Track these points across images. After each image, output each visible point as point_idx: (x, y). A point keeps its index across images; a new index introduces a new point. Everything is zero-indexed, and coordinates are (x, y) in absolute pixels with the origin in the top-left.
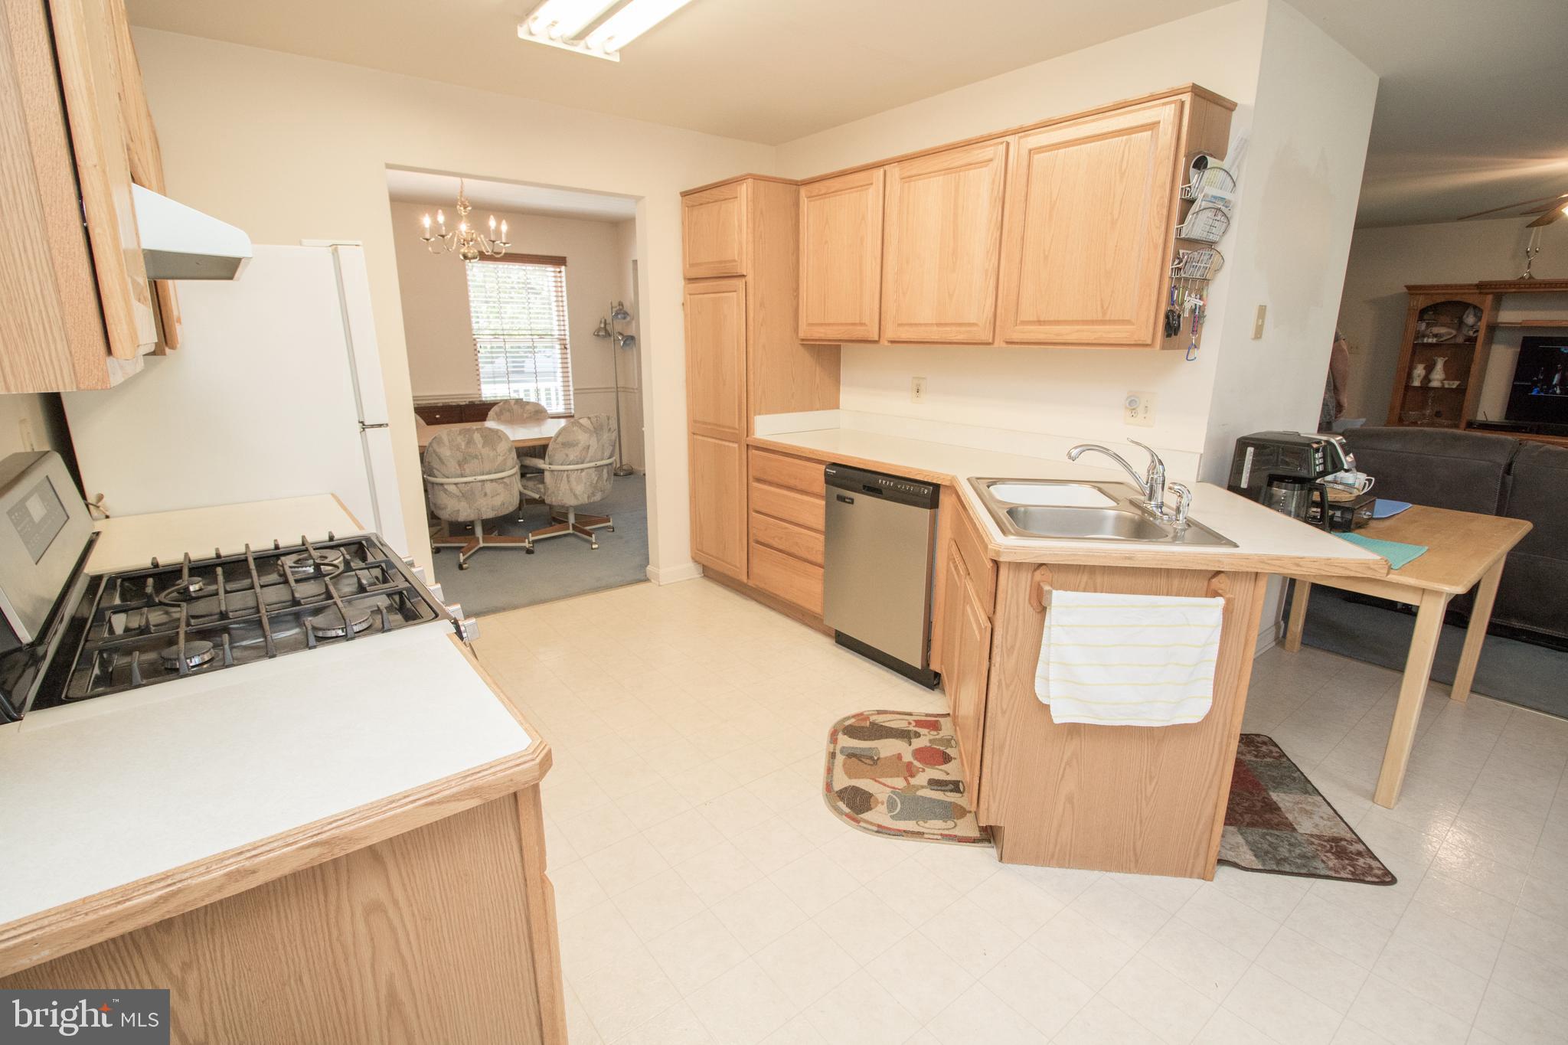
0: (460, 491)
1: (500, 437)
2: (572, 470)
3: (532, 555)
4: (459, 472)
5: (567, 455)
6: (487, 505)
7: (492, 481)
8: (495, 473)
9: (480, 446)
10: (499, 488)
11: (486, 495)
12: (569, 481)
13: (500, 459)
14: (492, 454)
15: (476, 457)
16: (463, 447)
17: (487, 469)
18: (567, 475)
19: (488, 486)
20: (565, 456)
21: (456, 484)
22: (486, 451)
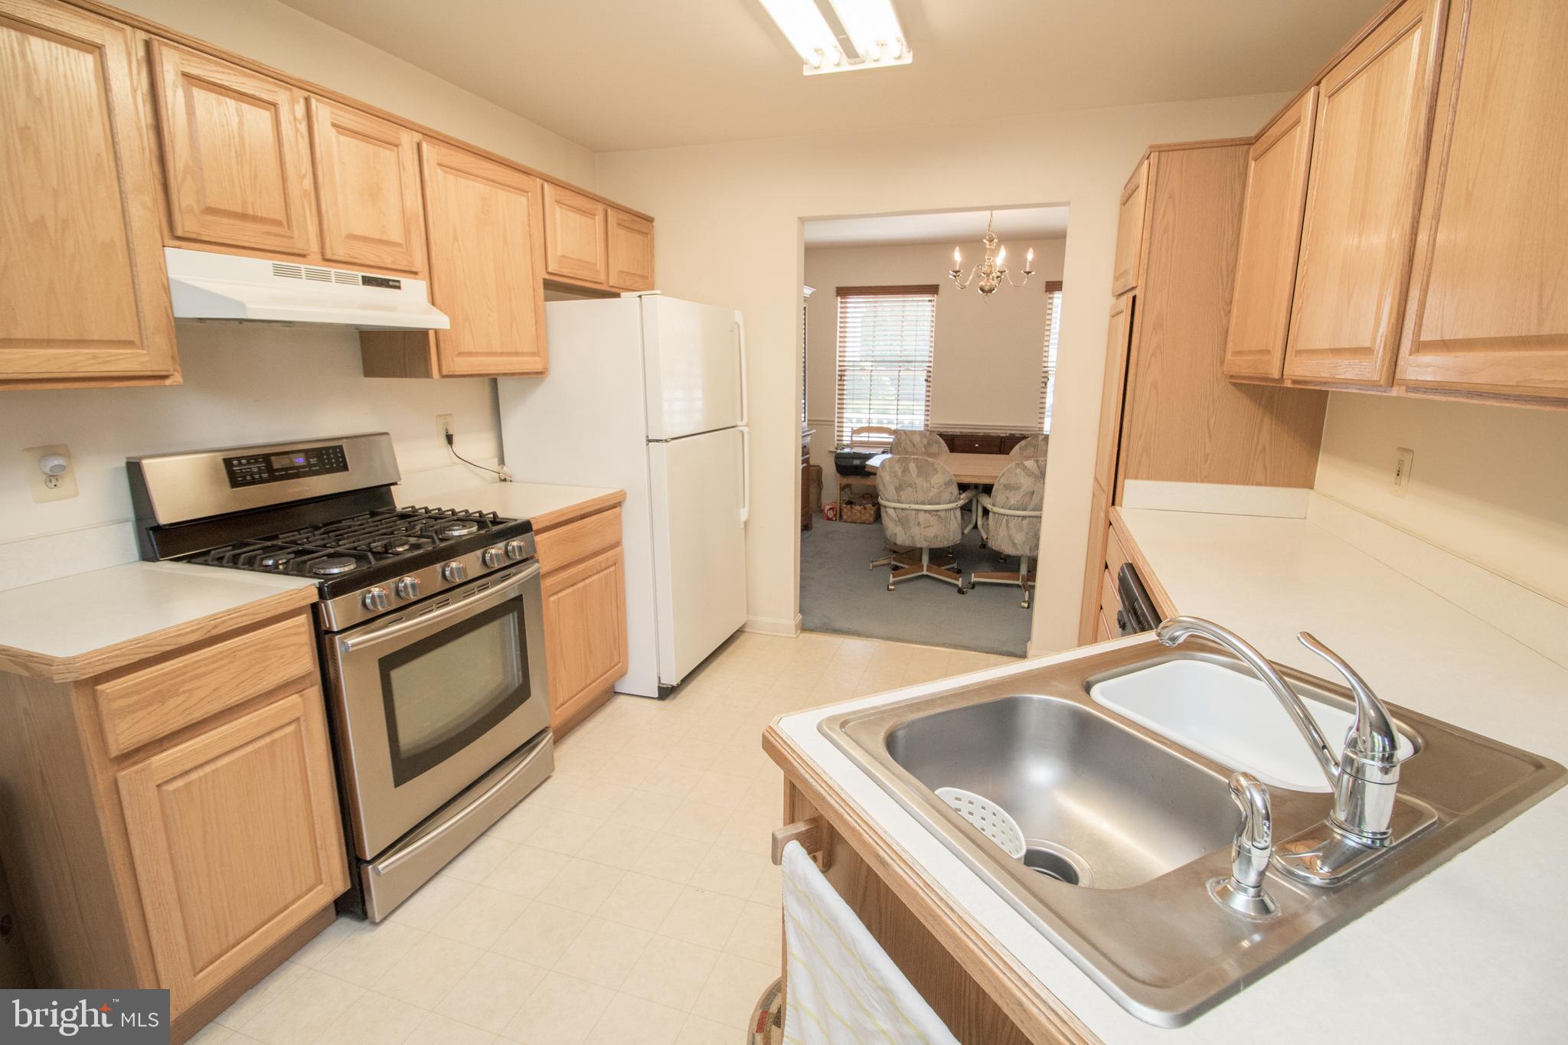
0: (897, 516)
1: (935, 469)
2: (1012, 516)
3: (961, 595)
4: (896, 498)
5: (1008, 498)
6: (920, 534)
7: (925, 511)
8: (929, 504)
9: (914, 476)
10: (933, 520)
11: (919, 524)
12: (1008, 527)
13: (934, 491)
14: (926, 485)
15: (910, 485)
16: (900, 474)
17: (921, 499)
18: (1007, 520)
19: (922, 517)
20: (1005, 499)
21: (895, 508)
22: (919, 481)
